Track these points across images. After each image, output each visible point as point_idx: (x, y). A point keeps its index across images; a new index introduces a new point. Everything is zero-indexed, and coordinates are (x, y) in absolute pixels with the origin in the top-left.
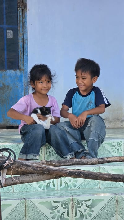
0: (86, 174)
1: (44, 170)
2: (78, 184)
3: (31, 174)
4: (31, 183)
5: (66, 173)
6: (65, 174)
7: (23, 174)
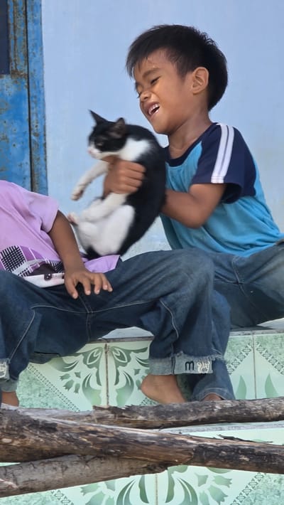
0: (260, 455)
1: (106, 442)
2: (232, 493)
3: (59, 459)
4: (61, 490)
5: (187, 451)
6: (184, 456)
7: (32, 456)
